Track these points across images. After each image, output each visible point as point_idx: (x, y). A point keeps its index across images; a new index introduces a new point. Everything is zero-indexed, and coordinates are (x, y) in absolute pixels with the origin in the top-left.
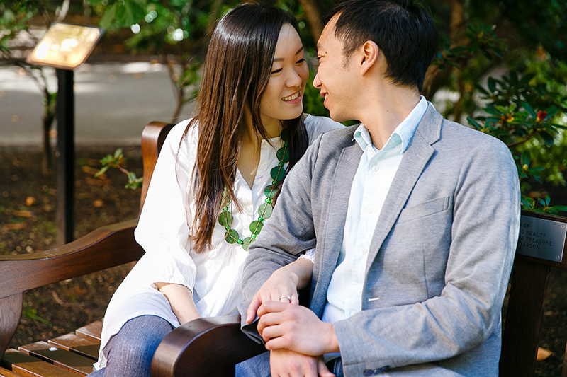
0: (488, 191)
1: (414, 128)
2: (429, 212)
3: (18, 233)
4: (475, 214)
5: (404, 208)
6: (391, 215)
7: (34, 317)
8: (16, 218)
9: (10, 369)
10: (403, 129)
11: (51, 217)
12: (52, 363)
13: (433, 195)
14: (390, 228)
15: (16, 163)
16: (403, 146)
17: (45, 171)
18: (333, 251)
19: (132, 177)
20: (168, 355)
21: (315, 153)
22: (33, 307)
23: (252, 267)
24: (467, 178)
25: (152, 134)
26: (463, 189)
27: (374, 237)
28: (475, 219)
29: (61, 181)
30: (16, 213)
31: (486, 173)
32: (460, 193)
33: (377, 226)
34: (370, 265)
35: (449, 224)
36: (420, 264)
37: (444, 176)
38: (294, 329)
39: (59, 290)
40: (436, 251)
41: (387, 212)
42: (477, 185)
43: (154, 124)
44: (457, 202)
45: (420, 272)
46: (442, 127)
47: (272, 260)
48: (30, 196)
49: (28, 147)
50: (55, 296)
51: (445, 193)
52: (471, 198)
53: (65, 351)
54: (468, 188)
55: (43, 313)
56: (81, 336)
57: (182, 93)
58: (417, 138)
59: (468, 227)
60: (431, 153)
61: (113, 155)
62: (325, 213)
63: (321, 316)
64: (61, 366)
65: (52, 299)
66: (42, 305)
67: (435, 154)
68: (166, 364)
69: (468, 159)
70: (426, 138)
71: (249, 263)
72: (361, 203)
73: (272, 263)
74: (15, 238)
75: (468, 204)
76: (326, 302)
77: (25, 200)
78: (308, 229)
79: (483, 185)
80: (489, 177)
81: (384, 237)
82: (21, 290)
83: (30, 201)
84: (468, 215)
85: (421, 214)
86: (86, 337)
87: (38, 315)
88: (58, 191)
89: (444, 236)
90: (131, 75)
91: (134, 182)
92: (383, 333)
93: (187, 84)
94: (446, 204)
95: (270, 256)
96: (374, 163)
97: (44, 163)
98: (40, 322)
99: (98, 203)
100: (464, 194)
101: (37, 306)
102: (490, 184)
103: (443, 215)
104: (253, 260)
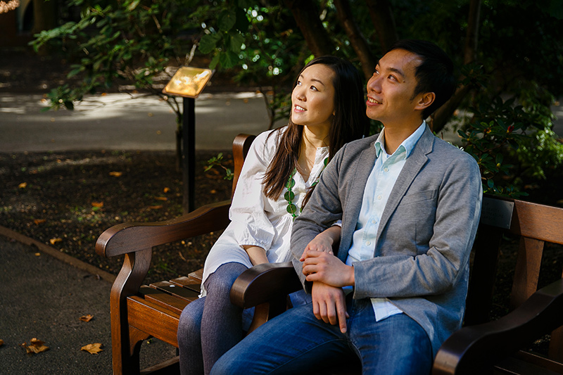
0: (463, 189)
1: (415, 143)
2: (421, 199)
3: (157, 211)
4: (453, 204)
5: (405, 195)
6: (395, 200)
7: (165, 268)
8: (157, 202)
9: (144, 298)
10: (407, 143)
11: (180, 200)
12: (171, 295)
13: (425, 188)
14: (394, 209)
15: (158, 163)
16: (407, 153)
17: (177, 170)
18: (352, 223)
19: (229, 172)
20: (242, 287)
21: (341, 157)
22: (165, 262)
23: (297, 234)
24: (449, 179)
25: (240, 142)
26: (446, 186)
27: (383, 215)
28: (453, 207)
29: (186, 176)
30: (156, 198)
31: (463, 177)
32: (444, 189)
33: (386, 207)
34: (380, 233)
35: (434, 208)
36: (413, 234)
37: (433, 175)
38: (325, 269)
39: (183, 251)
40: (424, 225)
41: (393, 198)
42: (456, 184)
43: (241, 135)
44: (441, 194)
45: (413, 239)
46: (434, 143)
47: (311, 229)
48: (166, 187)
49: (167, 151)
50: (181, 255)
51: (433, 188)
52: (451, 193)
53: (180, 287)
54: (449, 187)
55: (172, 265)
56: (192, 278)
57: (274, 114)
58: (417, 149)
59: (447, 212)
60: (426, 161)
61: (216, 157)
62: (348, 197)
63: (345, 261)
64: (177, 297)
65: (178, 257)
66: (171, 260)
67: (428, 161)
68: (239, 293)
69: (451, 166)
70: (423, 150)
71: (295, 231)
72: (374, 192)
73: (311, 231)
74: (155, 215)
75: (448, 197)
76: (348, 254)
77: (163, 189)
78: (337, 207)
79: (460, 184)
80: (464, 180)
81: (390, 214)
82: (151, 246)
83: (166, 190)
84: (448, 204)
85: (416, 200)
86: (195, 278)
87: (168, 267)
88: (184, 183)
89: (430, 216)
90: (242, 100)
91: (230, 175)
92: (386, 277)
93: (276, 107)
94: (433, 195)
95: (310, 226)
96: (386, 166)
97: (177, 164)
98: (169, 272)
99: (213, 192)
100: (447, 189)
101: (168, 261)
102: (464, 185)
103: (430, 201)
104: (297, 230)
